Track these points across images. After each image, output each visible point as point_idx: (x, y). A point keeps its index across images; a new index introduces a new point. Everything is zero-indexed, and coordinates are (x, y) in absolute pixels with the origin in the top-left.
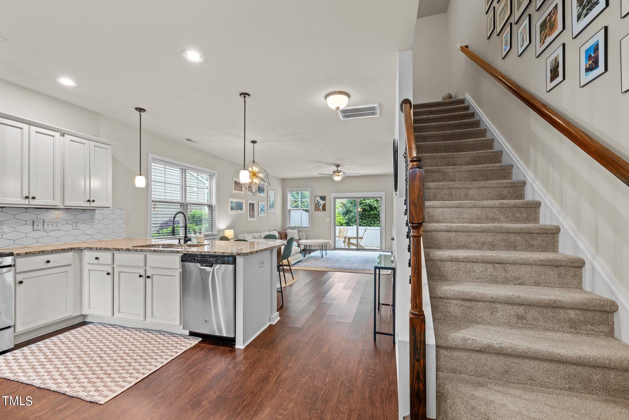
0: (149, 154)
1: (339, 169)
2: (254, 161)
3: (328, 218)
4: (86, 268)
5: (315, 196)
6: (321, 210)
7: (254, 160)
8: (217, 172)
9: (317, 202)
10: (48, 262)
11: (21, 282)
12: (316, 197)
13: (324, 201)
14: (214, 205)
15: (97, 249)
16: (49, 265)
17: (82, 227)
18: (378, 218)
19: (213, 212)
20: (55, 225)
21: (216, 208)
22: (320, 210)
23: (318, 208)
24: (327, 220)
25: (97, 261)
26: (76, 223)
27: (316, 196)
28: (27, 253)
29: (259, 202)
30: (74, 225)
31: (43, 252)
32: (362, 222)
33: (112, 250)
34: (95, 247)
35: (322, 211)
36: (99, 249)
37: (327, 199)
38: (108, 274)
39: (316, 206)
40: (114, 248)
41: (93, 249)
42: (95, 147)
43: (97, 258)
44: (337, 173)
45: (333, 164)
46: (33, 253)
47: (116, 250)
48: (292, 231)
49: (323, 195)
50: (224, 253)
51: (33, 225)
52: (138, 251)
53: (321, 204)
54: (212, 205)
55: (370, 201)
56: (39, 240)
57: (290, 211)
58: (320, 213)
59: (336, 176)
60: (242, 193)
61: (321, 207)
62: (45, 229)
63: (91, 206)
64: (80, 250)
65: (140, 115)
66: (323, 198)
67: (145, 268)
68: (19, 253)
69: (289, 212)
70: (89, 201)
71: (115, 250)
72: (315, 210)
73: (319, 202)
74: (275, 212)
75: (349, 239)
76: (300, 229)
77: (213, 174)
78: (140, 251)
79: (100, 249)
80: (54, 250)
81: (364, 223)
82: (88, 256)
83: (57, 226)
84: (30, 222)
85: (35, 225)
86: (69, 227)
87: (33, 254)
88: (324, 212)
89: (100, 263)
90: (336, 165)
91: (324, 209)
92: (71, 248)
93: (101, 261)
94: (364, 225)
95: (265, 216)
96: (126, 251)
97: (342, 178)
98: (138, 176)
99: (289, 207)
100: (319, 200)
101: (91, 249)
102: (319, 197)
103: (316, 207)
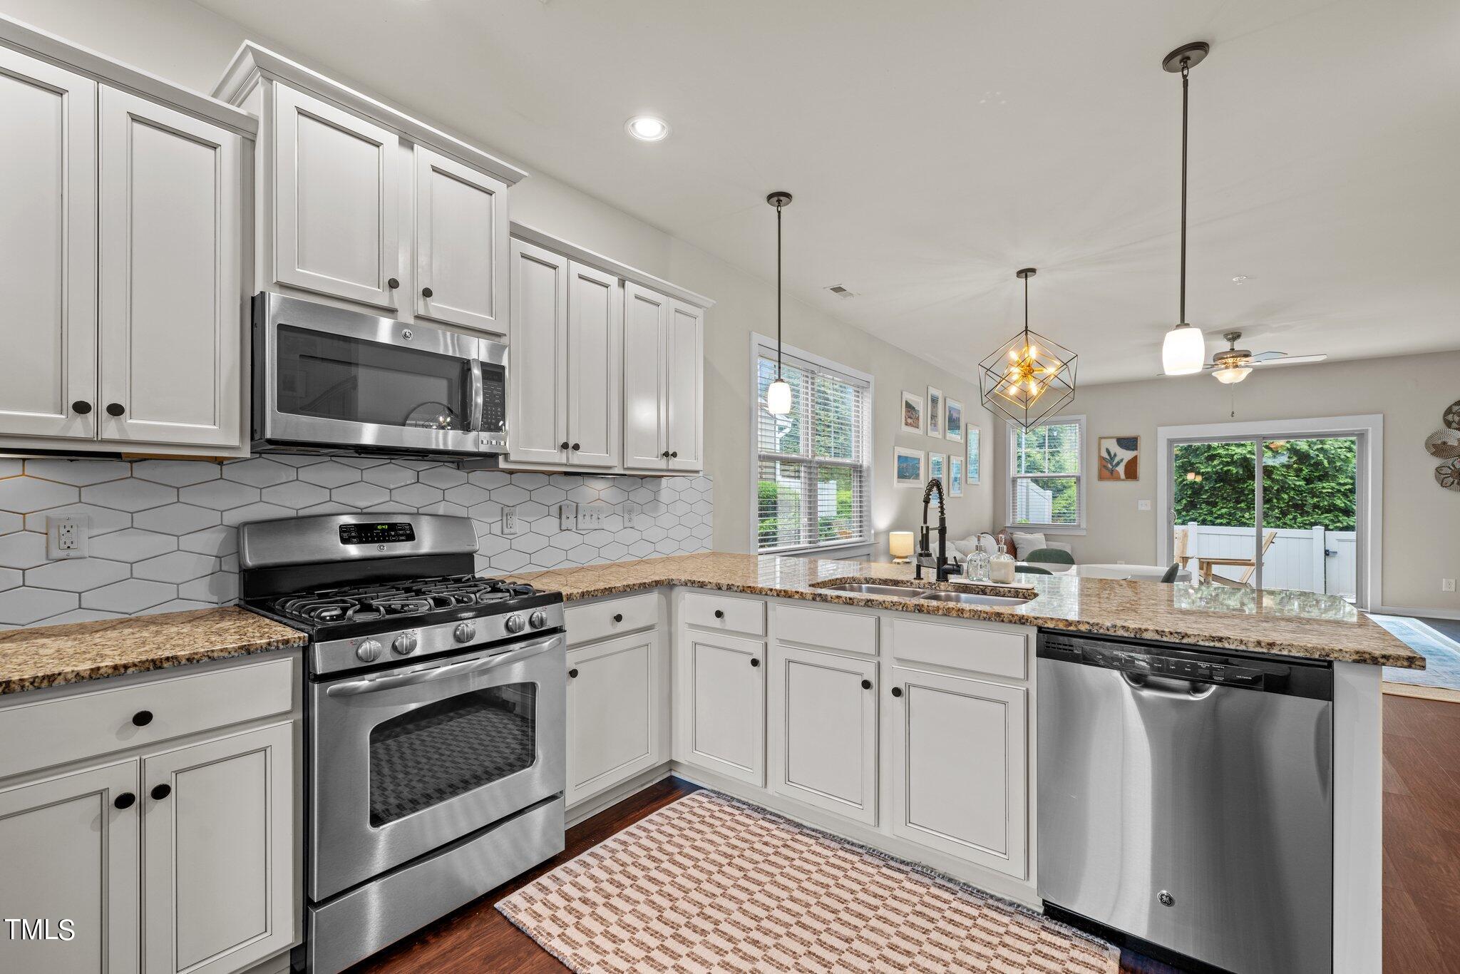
0: (754, 334)
1: (1239, 345)
2: (1026, 330)
3: (1148, 502)
4: (685, 639)
5: (1101, 438)
6: (1123, 476)
7: (1026, 327)
8: (873, 377)
9: (1105, 455)
10: (618, 618)
11: (574, 673)
12: (1103, 441)
13: (1133, 450)
14: (865, 464)
15: (720, 589)
16: (621, 627)
17: (640, 521)
18: (1275, 501)
19: (863, 484)
20: (595, 516)
21: (872, 474)
22: (1118, 479)
23: (1112, 472)
24: (1145, 506)
25: (717, 623)
26: (630, 512)
27: (1105, 438)
28: (583, 594)
29: (952, 457)
30: (626, 516)
31: (609, 593)
32: (1211, 513)
33: (766, 594)
34: (714, 581)
35: (1123, 480)
36: (725, 588)
37: (1142, 444)
38: (755, 663)
39: (1104, 466)
40: (771, 590)
41: (709, 587)
42: (677, 314)
43: (719, 614)
44: (1230, 361)
45: (1218, 333)
46: (592, 593)
47: (778, 595)
48: (1029, 536)
49: (1127, 432)
50: (1271, 645)
51: (560, 518)
52: (858, 605)
53: (1122, 460)
54: (861, 466)
55: (1249, 448)
56: (571, 555)
57: (1014, 481)
58: (1123, 487)
59: (1227, 368)
60: (919, 432)
61: (1121, 469)
62: (580, 526)
63: (670, 467)
64: (667, 586)
65: (779, 212)
66: (1129, 443)
67: (878, 659)
68: (571, 594)
69: (1013, 484)
70: (666, 454)
71: (775, 594)
72: (1101, 478)
73: (1115, 455)
74: (979, 483)
75: (1209, 564)
76: (1048, 532)
77: (865, 384)
78: (863, 604)
79: (729, 587)
80: (628, 586)
81: (1221, 516)
82: (691, 606)
83: (599, 518)
84: (555, 510)
85: (564, 517)
86: (614, 524)
87: (593, 595)
88: (1131, 484)
89: (726, 628)
90: (1226, 336)
91: (1132, 471)
92: (655, 581)
93: (730, 622)
94: (1219, 521)
95: (962, 495)
96: (814, 599)
97: (1250, 376)
98: (774, 384)
99: (1013, 472)
100: (1115, 448)
101: (702, 585)
102: (1115, 441)
103: (1103, 469)
